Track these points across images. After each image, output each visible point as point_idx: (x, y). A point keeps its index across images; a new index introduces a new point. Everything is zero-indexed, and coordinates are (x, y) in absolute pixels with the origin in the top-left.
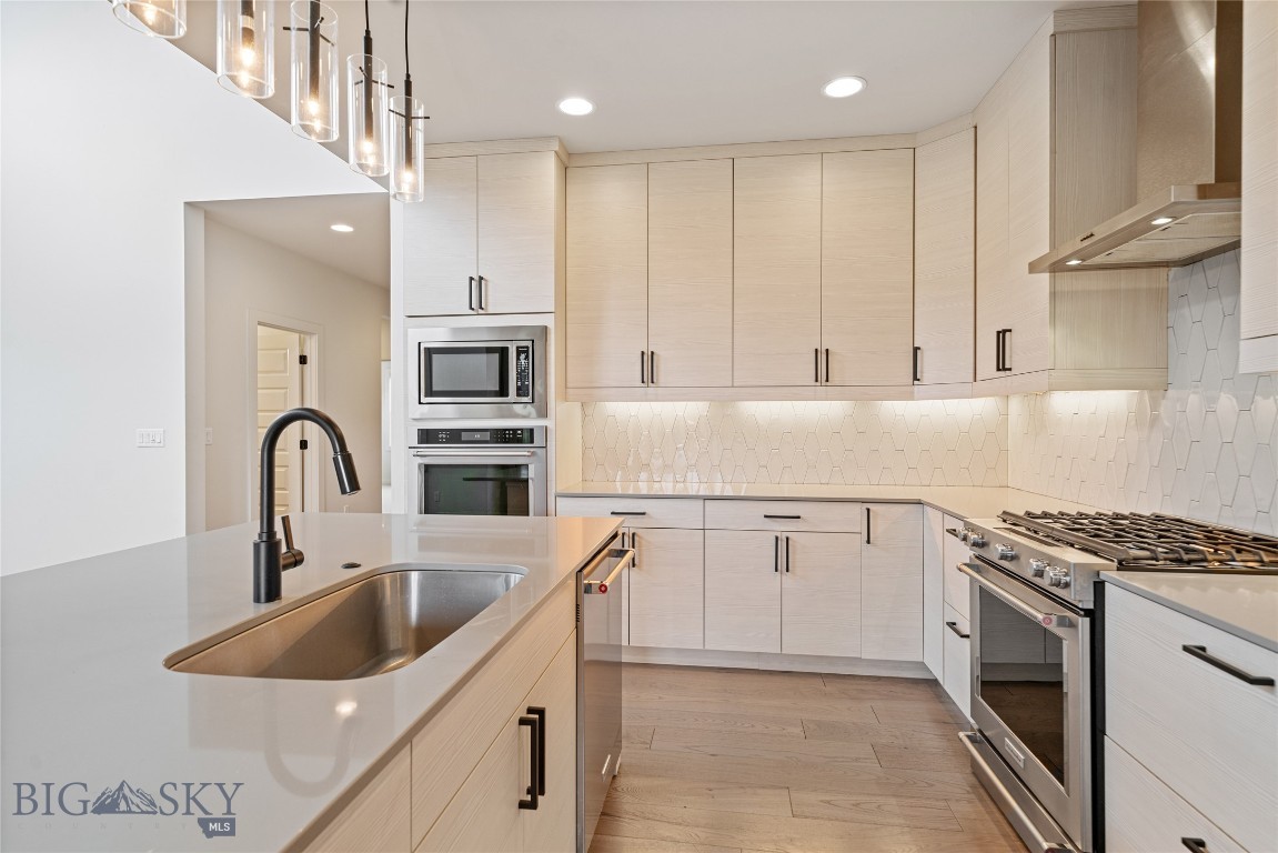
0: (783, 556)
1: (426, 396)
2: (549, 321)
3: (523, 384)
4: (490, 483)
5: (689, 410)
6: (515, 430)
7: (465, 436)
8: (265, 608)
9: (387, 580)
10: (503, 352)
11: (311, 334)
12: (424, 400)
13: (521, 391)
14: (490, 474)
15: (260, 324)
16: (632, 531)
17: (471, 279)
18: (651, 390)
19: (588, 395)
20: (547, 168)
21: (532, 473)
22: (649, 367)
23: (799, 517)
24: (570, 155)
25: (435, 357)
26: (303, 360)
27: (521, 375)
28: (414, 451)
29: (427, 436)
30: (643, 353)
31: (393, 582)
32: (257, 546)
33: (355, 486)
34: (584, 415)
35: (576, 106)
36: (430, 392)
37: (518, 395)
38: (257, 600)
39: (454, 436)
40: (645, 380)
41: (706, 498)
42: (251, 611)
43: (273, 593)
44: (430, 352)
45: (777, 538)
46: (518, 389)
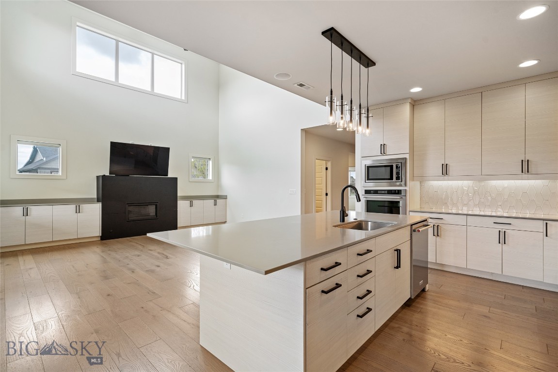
0: (502, 238)
1: (367, 180)
2: (407, 156)
3: (398, 176)
4: (386, 208)
5: (465, 184)
6: (395, 190)
7: (379, 192)
8: (342, 223)
9: (364, 223)
10: (391, 167)
11: (329, 161)
12: (367, 181)
13: (398, 178)
14: (386, 204)
15: (317, 159)
16: (437, 224)
17: (381, 145)
18: (446, 177)
19: (422, 179)
20: (407, 108)
21: (401, 204)
22: (445, 170)
23: (510, 224)
24: (415, 101)
25: (370, 169)
26: (327, 169)
27: (398, 173)
28: (364, 196)
29: (367, 192)
30: (443, 164)
31: (365, 223)
32: (341, 211)
33: (360, 200)
34: (421, 186)
35: (416, 90)
36: (368, 179)
37: (396, 180)
38: (341, 221)
39: (376, 192)
40: (444, 173)
41: (467, 215)
42: (339, 223)
43: (343, 221)
44: (368, 167)
45: (500, 231)
46: (396, 178)
